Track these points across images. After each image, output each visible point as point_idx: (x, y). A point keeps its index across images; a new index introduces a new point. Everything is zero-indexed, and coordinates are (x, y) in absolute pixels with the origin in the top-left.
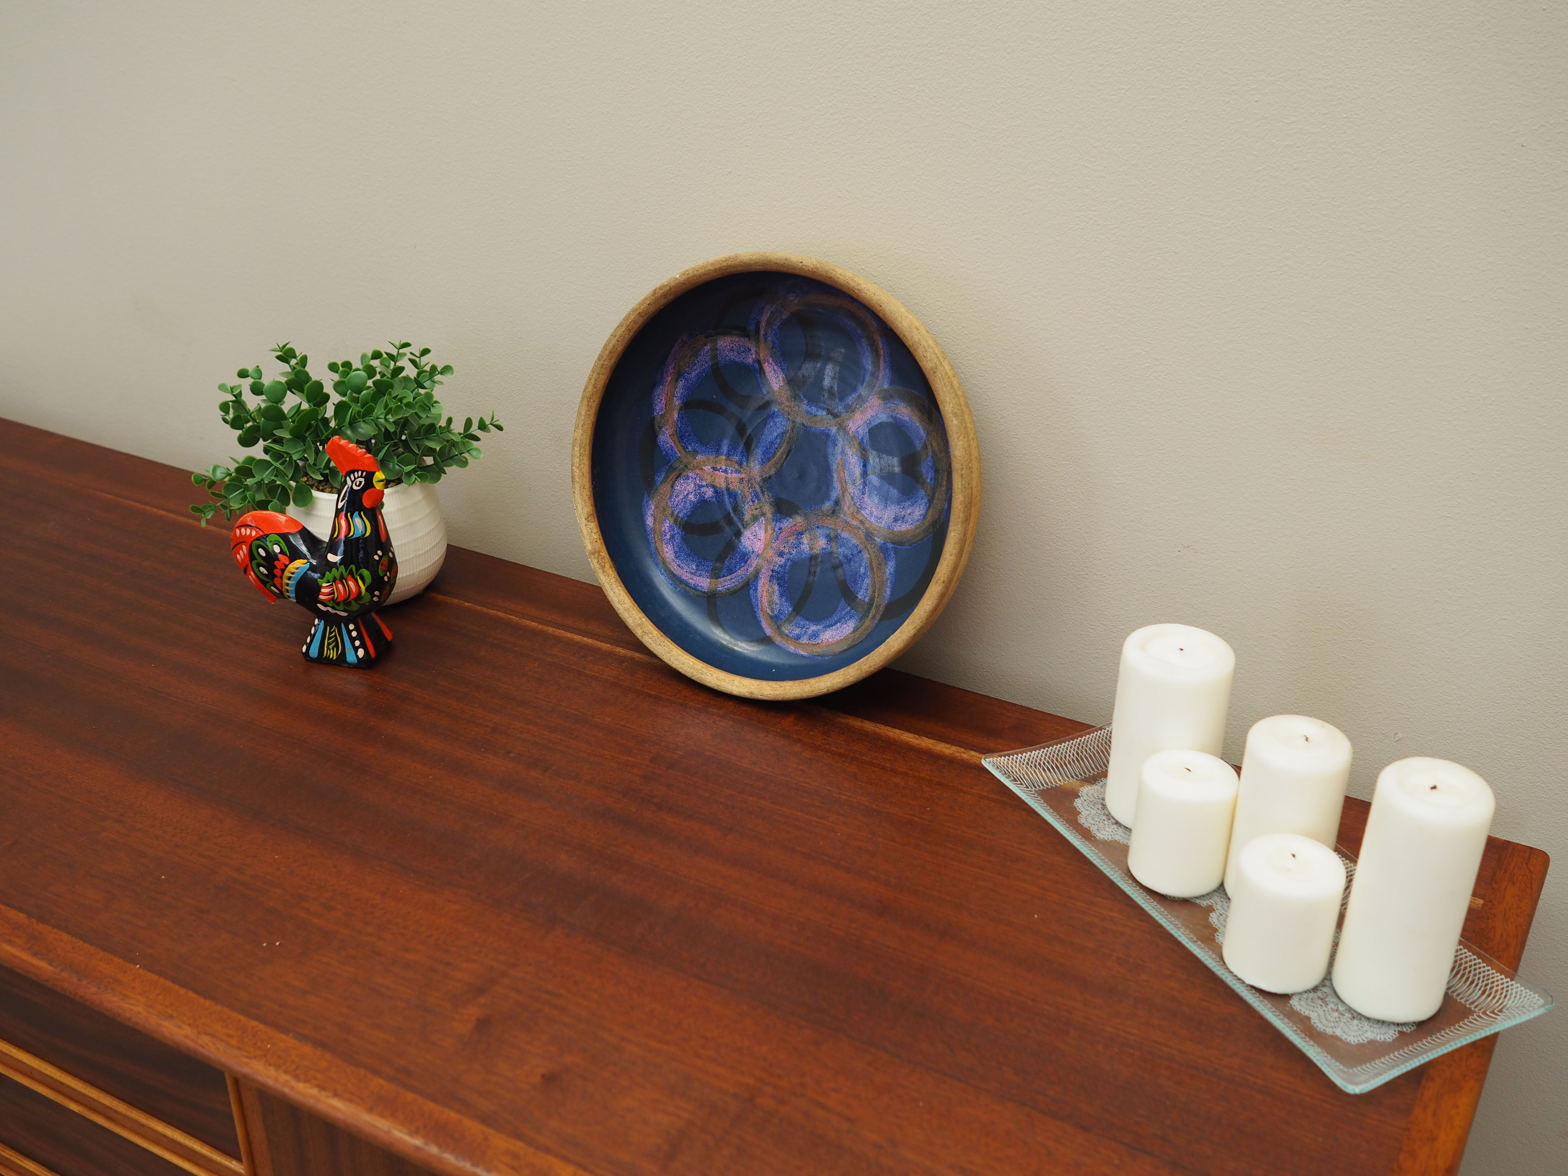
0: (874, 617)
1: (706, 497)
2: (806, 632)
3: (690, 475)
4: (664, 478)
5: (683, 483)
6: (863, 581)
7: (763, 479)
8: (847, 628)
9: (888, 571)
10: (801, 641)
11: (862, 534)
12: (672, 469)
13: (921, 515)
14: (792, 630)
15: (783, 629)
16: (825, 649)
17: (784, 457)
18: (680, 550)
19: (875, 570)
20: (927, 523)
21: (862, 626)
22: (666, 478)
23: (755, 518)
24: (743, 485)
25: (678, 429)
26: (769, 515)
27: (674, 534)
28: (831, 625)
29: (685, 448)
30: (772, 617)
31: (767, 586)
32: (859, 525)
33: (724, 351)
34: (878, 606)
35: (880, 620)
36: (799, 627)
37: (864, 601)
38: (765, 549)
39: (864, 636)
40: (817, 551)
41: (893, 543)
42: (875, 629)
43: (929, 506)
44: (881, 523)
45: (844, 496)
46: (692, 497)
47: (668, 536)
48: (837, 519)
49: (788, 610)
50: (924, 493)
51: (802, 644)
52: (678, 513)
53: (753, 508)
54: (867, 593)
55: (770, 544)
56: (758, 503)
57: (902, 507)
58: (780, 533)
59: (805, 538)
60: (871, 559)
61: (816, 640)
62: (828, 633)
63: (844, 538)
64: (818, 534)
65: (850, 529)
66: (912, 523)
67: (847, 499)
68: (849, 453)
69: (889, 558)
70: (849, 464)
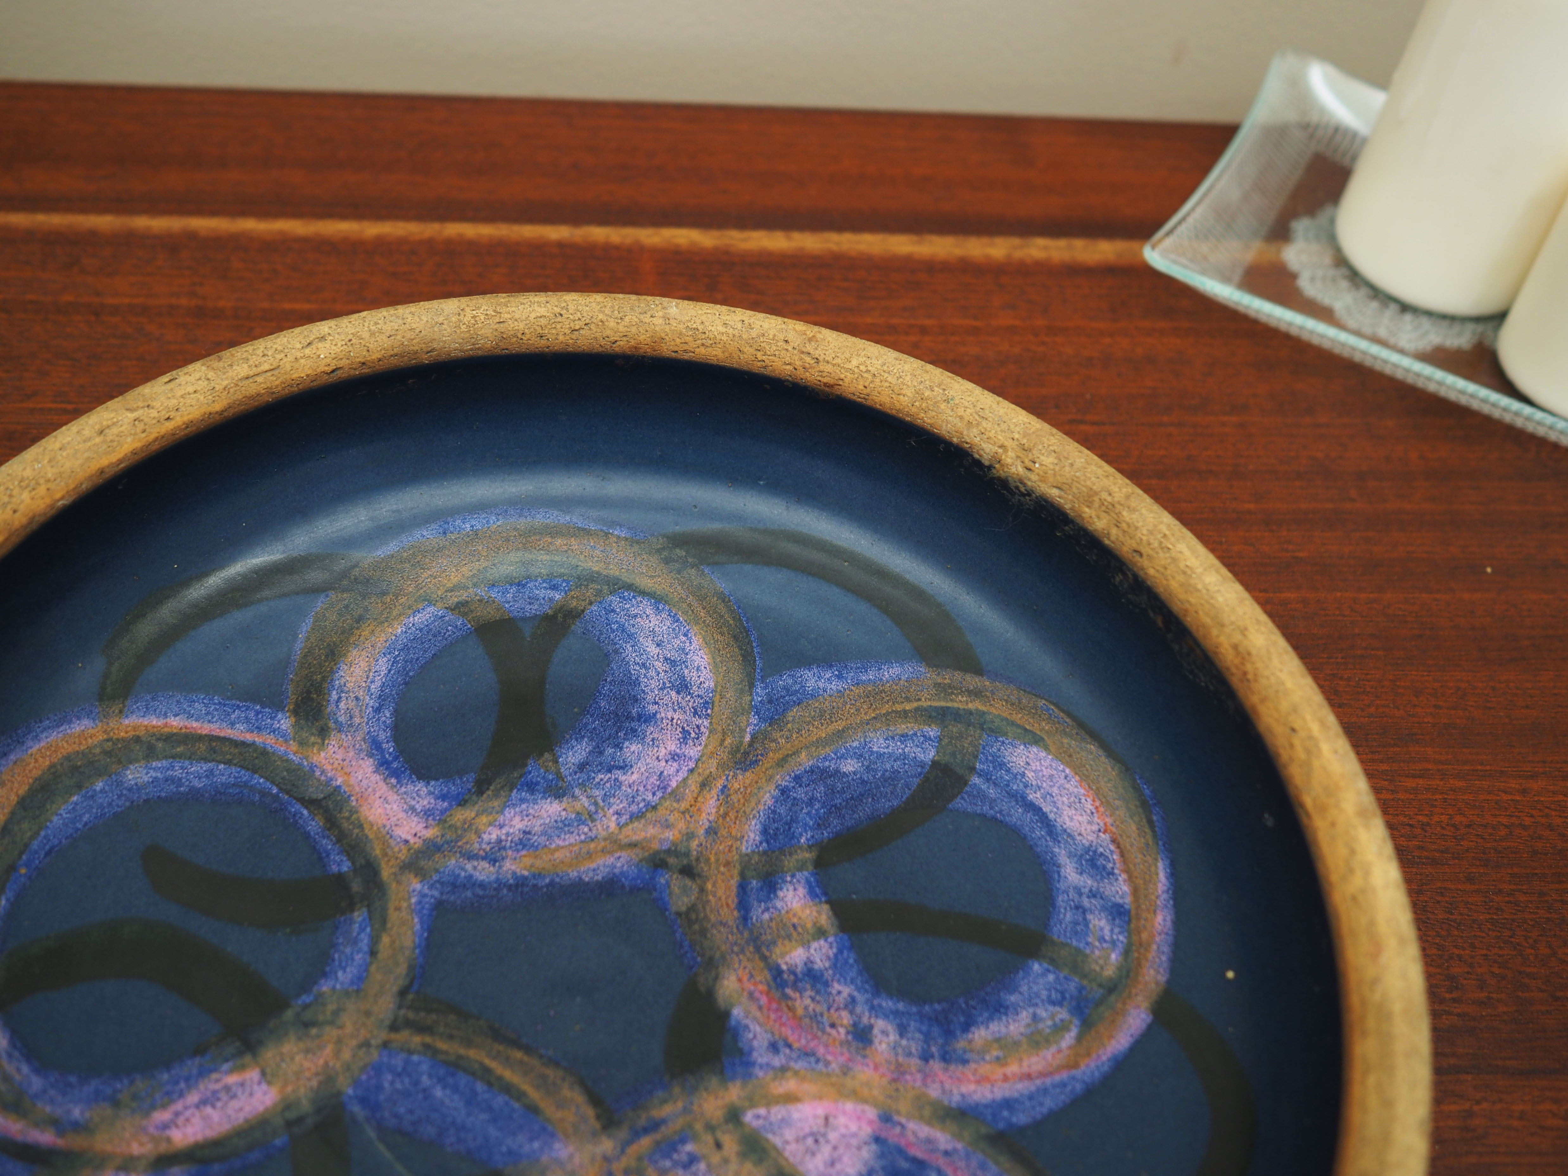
0: (976, 694)
2: (1093, 895)
6: (880, 755)
7: (604, 1129)
8: (1035, 765)
9: (834, 686)
10: (1128, 900)
11: (742, 780)
13: (658, 611)
14: (1102, 939)
15: (1110, 972)
16: (1122, 813)
17: (520, 1053)
19: (839, 725)
21: (1013, 724)
23: (757, 1149)
26: (734, 1093)
28: (1043, 818)
30: (1087, 1025)
31: (985, 1069)
32: (714, 792)
34: (943, 689)
35: (978, 671)
36: (1086, 923)
37: (940, 739)
38: (855, 1095)
39: (1041, 703)
40: (823, 916)
41: (752, 685)
42: (1010, 680)
43: (632, 588)
44: (698, 727)
45: (633, 845)
48: (708, 860)
49: (1043, 976)
50: (594, 608)
51: (1135, 891)
53: (716, 1159)
54: (915, 734)
55: (834, 1079)
56: (695, 1138)
57: (643, 671)
58: (789, 1046)
59: (787, 959)
60: (812, 744)
61: (1108, 853)
62: (1072, 819)
63: (765, 831)
64: (766, 916)
65: (732, 815)
66: (685, 635)
67: (640, 831)
68: (493, 835)
69: (797, 692)
70: (529, 833)
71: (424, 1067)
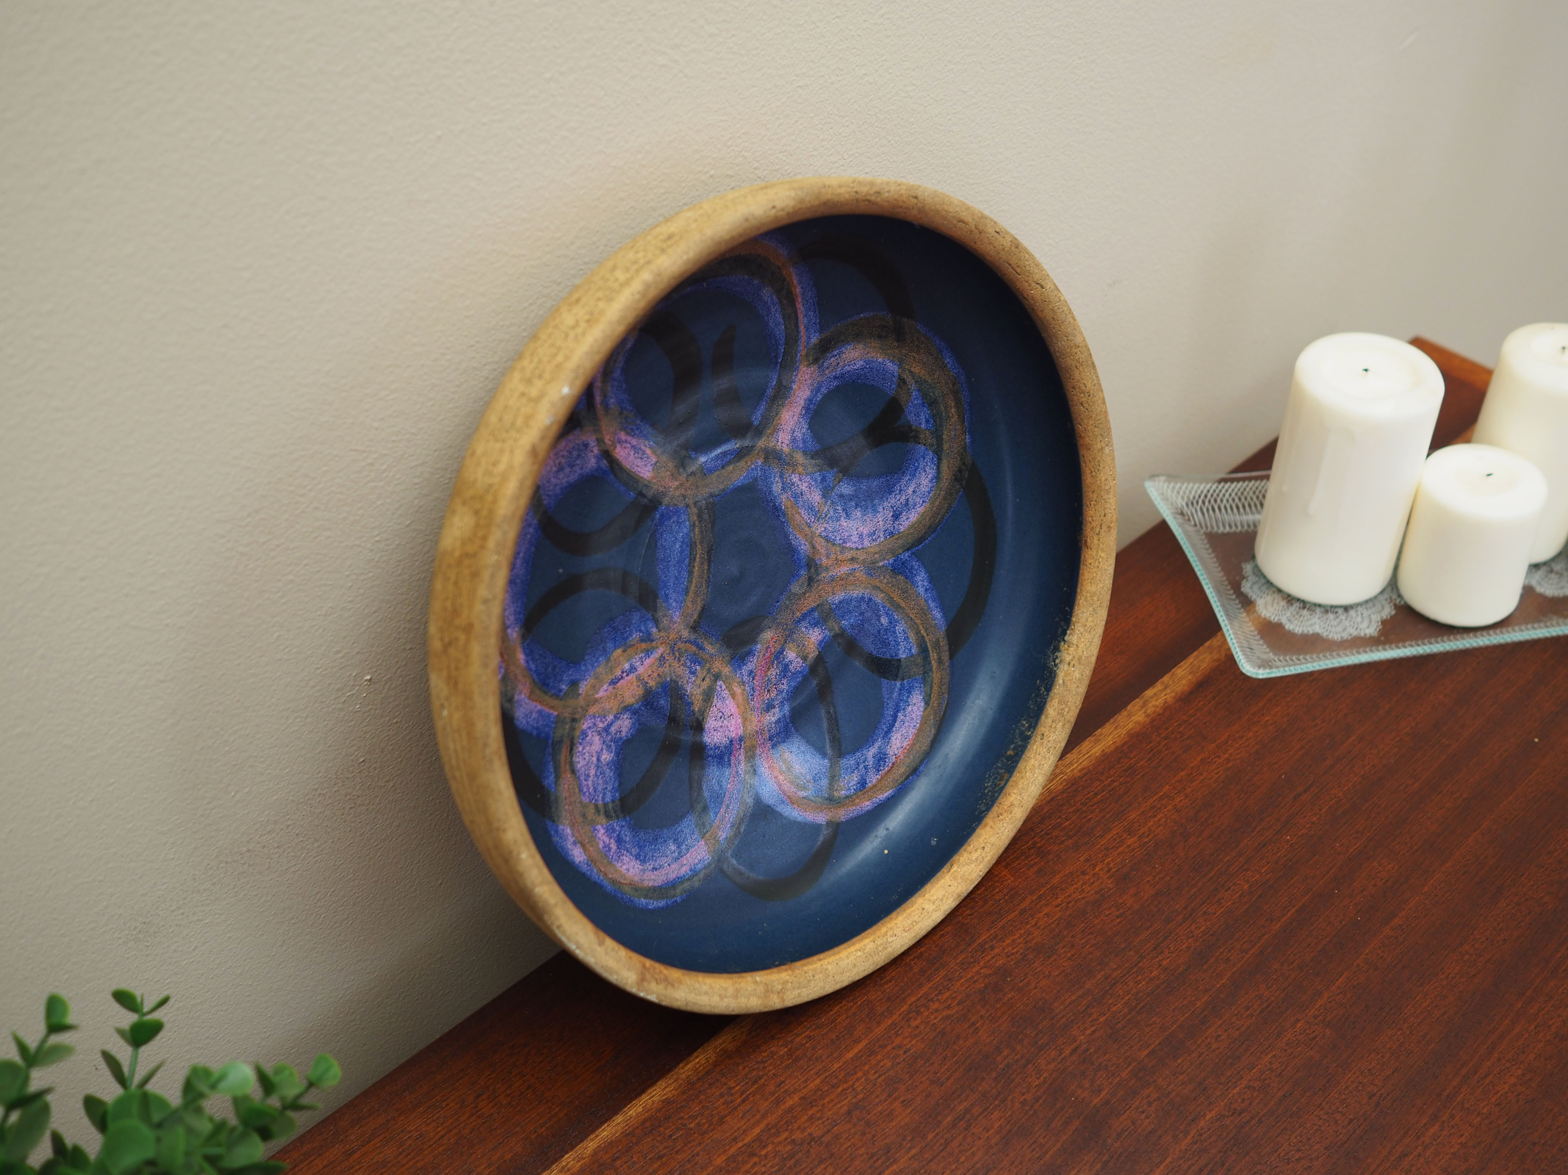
0: (940, 661)
1: (624, 734)
2: (866, 768)
3: (584, 727)
4: (555, 771)
5: (583, 749)
6: (895, 632)
7: (691, 627)
8: (915, 708)
9: (921, 590)
10: (870, 785)
11: (861, 575)
12: (557, 745)
13: (931, 481)
14: (848, 783)
15: (836, 794)
16: (908, 761)
17: (706, 567)
18: (640, 847)
19: (903, 604)
20: (945, 483)
21: (931, 687)
22: (557, 768)
23: (709, 696)
24: (667, 665)
25: (535, 676)
26: (726, 670)
27: (618, 835)
28: (892, 725)
29: (557, 696)
30: (810, 797)
31: (777, 766)
32: (851, 567)
33: (549, 481)
34: (937, 644)
35: (951, 657)
36: (853, 772)
37: (912, 656)
38: (745, 720)
39: (946, 696)
40: (813, 654)
41: (908, 550)
42: (952, 674)
43: (939, 459)
44: (879, 537)
45: (814, 547)
46: (606, 757)
47: (614, 846)
48: (819, 586)
49: (823, 766)
50: (923, 448)
51: (875, 786)
52: (603, 798)
53: (698, 682)
54: (911, 643)
55: (747, 707)
56: (702, 667)
57: (898, 492)
58: (753, 679)
59: (789, 652)
60: (889, 596)
61: (887, 764)
62: (896, 739)
63: (840, 602)
64: (804, 629)
65: (843, 582)
66: (923, 502)
67: (820, 543)
68: (795, 479)
69: (912, 573)
70: (802, 495)
71: (685, 530)
